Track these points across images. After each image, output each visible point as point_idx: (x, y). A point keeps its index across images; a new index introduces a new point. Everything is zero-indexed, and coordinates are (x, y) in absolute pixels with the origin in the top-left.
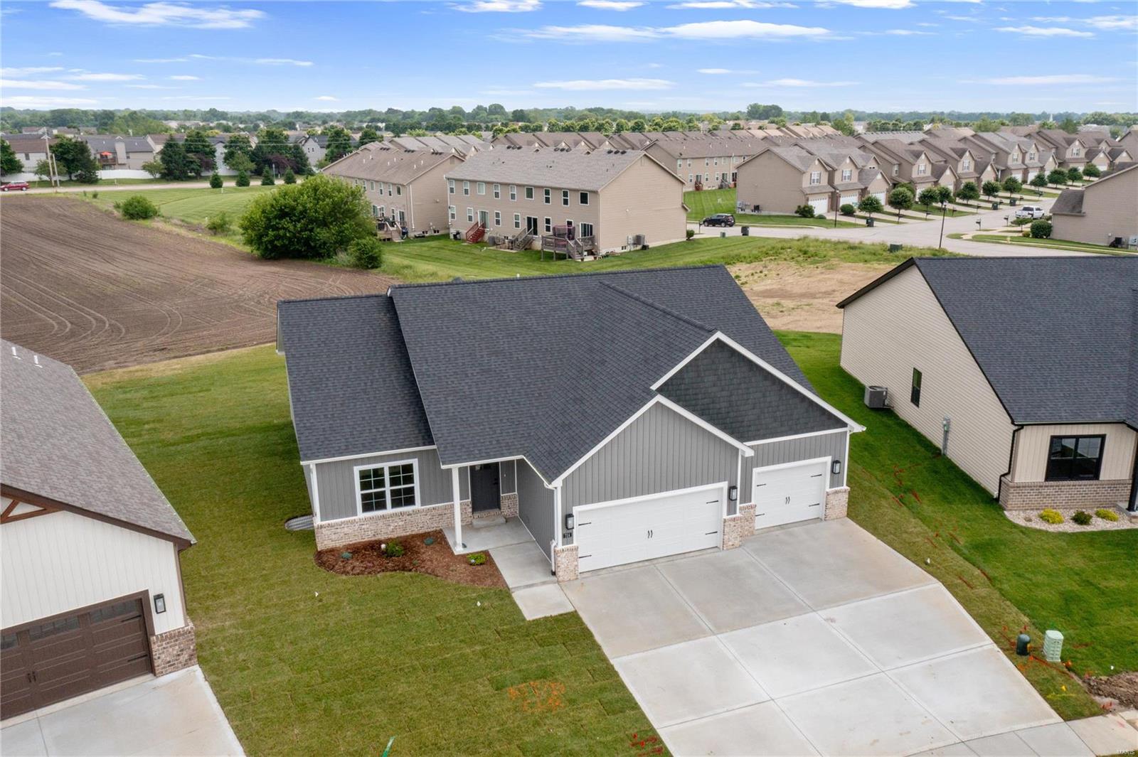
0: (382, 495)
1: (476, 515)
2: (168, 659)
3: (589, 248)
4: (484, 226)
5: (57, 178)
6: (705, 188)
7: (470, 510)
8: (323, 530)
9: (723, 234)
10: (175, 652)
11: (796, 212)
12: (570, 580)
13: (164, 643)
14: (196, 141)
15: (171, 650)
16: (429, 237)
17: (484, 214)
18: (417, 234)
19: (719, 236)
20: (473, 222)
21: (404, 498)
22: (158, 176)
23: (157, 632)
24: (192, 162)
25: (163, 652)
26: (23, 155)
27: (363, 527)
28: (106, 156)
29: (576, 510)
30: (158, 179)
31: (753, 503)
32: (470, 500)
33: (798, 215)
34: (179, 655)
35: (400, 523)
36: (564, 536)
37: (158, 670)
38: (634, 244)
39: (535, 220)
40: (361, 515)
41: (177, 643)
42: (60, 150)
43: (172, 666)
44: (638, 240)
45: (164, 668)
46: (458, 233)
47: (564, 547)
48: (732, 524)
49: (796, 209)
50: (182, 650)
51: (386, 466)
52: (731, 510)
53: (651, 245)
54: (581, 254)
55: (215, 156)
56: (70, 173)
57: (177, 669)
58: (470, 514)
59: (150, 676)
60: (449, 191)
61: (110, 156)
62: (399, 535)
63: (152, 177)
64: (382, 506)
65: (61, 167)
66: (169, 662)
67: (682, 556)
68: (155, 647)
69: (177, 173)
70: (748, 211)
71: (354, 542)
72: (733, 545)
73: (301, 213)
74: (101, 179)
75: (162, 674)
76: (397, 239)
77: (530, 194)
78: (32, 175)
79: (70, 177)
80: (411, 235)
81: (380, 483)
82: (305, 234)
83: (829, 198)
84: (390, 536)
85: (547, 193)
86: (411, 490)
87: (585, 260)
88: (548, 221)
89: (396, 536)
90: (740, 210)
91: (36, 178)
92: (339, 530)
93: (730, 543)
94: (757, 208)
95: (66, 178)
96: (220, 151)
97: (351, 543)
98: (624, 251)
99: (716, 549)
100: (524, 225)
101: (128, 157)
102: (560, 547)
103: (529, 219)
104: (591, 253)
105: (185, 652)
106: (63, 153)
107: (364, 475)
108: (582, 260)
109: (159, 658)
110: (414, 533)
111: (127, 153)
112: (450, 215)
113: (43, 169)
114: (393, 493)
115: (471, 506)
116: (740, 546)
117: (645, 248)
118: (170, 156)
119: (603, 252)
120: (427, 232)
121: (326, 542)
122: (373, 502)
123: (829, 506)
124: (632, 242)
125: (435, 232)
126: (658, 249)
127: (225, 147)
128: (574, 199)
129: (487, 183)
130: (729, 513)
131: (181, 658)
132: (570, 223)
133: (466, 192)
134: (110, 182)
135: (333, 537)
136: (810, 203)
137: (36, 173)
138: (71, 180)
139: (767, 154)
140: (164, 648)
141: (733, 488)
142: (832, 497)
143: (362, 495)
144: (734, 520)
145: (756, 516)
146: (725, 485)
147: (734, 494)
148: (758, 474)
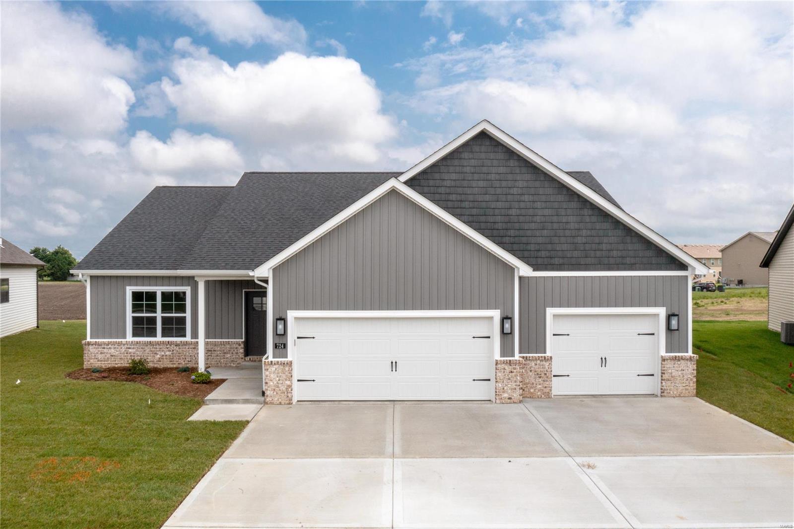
0: (153, 320)
1: (248, 358)
7: (242, 351)
8: (91, 347)
12: (280, 404)
21: (174, 327)
27: (130, 350)
29: (291, 315)
32: (243, 340)
35: (168, 353)
36: (276, 346)
40: (130, 338)
47: (274, 360)
48: (509, 368)
51: (159, 290)
52: (507, 350)
58: (242, 356)
62: (165, 366)
64: (152, 332)
67: (437, 402)
71: (119, 365)
72: (510, 398)
81: (152, 308)
84: (156, 366)
86: (182, 320)
89: (162, 366)
90: (726, 284)
92: (105, 350)
93: (506, 395)
94: (741, 283)
97: (116, 366)
99: (489, 402)
102: (271, 359)
107: (137, 296)
110: (181, 366)
114: (165, 320)
115: (242, 346)
116: (521, 402)
121: (92, 361)
122: (143, 327)
123: (666, 376)
130: (504, 353)
135: (100, 356)
139: (749, 236)
141: (506, 318)
142: (669, 364)
143: (133, 317)
144: (510, 363)
145: (554, 376)
146: (496, 314)
147: (507, 325)
148: (554, 316)
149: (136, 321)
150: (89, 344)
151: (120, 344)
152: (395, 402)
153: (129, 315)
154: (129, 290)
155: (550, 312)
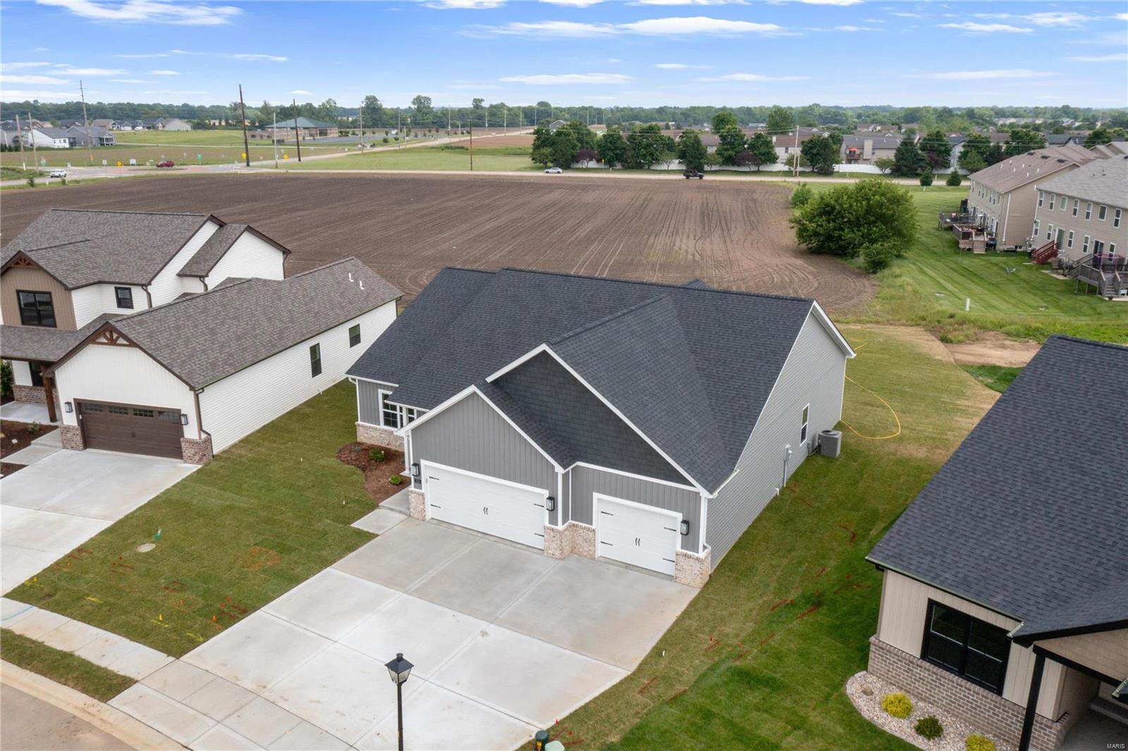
0: (395, 416)
4: (1059, 245)
5: (799, 169)
8: (361, 428)
10: (192, 452)
12: (418, 519)
13: (187, 444)
14: (934, 140)
15: (190, 450)
16: (1023, 252)
17: (1061, 232)
18: (1006, 247)
20: (1050, 241)
22: (888, 171)
23: (185, 436)
24: (922, 160)
25: (186, 449)
26: (782, 149)
27: (383, 435)
28: (855, 152)
29: (423, 463)
30: (886, 174)
31: (595, 527)
36: (415, 480)
37: (184, 458)
40: (382, 426)
41: (192, 446)
42: (810, 145)
43: (191, 460)
45: (187, 459)
47: (414, 490)
48: (552, 534)
50: (195, 453)
52: (553, 520)
55: (950, 155)
56: (814, 166)
57: (193, 463)
59: (181, 461)
60: (1038, 204)
61: (858, 152)
65: (805, 160)
66: (189, 456)
67: (510, 543)
68: (183, 444)
72: (553, 555)
75: (185, 462)
76: (980, 250)
77: (1102, 216)
78: (783, 165)
81: (394, 408)
85: (1118, 215)
87: (1114, 299)
88: (1112, 248)
92: (369, 432)
93: (551, 552)
95: (808, 169)
99: (541, 551)
100: (1090, 250)
101: (873, 153)
102: (411, 489)
103: (1097, 242)
105: (197, 455)
106: (811, 148)
107: (385, 397)
109: (184, 452)
112: (1034, 230)
113: (789, 162)
114: (401, 418)
116: (560, 559)
120: (1021, 247)
121: (361, 438)
122: (389, 420)
123: (678, 567)
127: (964, 146)
129: (1070, 197)
130: (550, 522)
133: (1052, 206)
135: (366, 435)
137: (786, 164)
138: (813, 171)
141: (552, 499)
142: (681, 559)
144: (553, 530)
145: (599, 542)
146: (546, 493)
147: (550, 503)
148: (599, 499)
149: (385, 414)
150: (359, 425)
151: (376, 429)
152: (485, 536)
153: (381, 410)
154: (381, 392)
155: (596, 496)
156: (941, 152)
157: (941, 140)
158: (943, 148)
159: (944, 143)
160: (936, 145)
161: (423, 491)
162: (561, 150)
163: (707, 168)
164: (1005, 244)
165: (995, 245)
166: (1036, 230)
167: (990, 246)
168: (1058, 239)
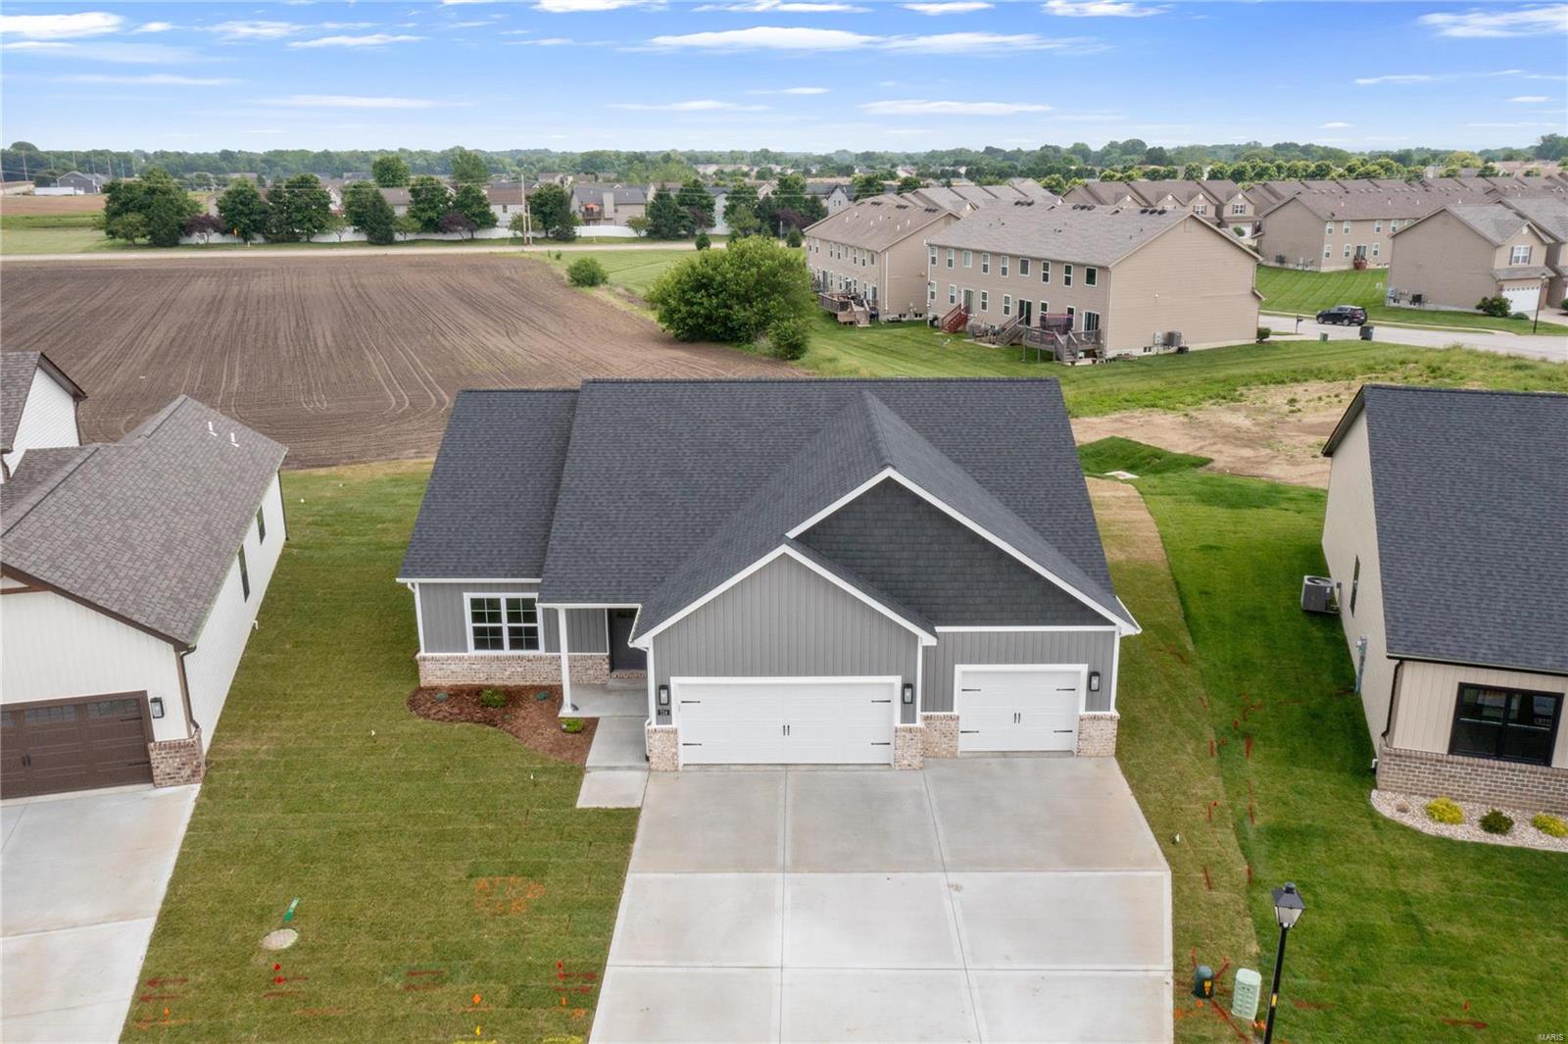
0: (498, 631)
1: (615, 673)
2: (168, 771)
3: (1089, 347)
4: (968, 309)
5: (530, 234)
6: (1371, 265)
7: (607, 666)
8: (427, 662)
9: (1325, 337)
10: (176, 765)
11: (1479, 307)
12: (666, 771)
13: (163, 752)
14: (692, 191)
15: (171, 761)
16: (908, 321)
17: (968, 294)
18: (890, 317)
19: (1318, 339)
20: (955, 304)
21: (524, 639)
22: (644, 233)
23: (158, 738)
24: (683, 217)
25: (162, 762)
26: (501, 207)
27: (474, 666)
28: (592, 209)
29: (675, 682)
30: (643, 237)
31: (955, 713)
32: (608, 654)
33: (1481, 311)
34: (180, 769)
35: (519, 669)
36: (659, 713)
37: (157, 780)
38: (1165, 345)
39: (1029, 304)
40: (472, 651)
41: (178, 755)
42: (538, 201)
43: (173, 779)
44: (1170, 339)
45: (164, 779)
46: (936, 318)
47: (657, 727)
48: (908, 736)
49: (1479, 302)
50: (183, 764)
51: (503, 597)
52: (908, 715)
53: (1192, 347)
54: (1074, 355)
55: (713, 211)
56: (547, 229)
57: (178, 784)
58: (607, 672)
59: (150, 786)
60: (930, 261)
61: (596, 209)
62: (517, 683)
63: (636, 235)
64: (498, 645)
65: (536, 222)
66: (169, 774)
67: (833, 767)
68: (153, 755)
69: (665, 230)
70: (1404, 304)
71: (462, 683)
72: (909, 765)
73: (721, 284)
74: (580, 237)
75: (161, 786)
76: (864, 323)
77: (1024, 270)
78: (506, 230)
79: (547, 233)
80: (883, 318)
81: (496, 617)
82: (723, 312)
83: (1543, 286)
84: (506, 683)
85: (1046, 267)
86: (533, 631)
87: (1077, 364)
88: (1044, 307)
89: (513, 684)
90: (1392, 301)
91: (510, 234)
92: (445, 666)
93: (906, 762)
94: (1417, 299)
95: (542, 235)
96: (721, 204)
97: (459, 683)
98: (1147, 353)
99: (886, 767)
100: (1014, 311)
101: (616, 211)
102: (654, 726)
103: (1022, 302)
104: (1090, 354)
105: (186, 767)
106: (541, 205)
107: (476, 603)
108: (1073, 363)
109: (158, 767)
110: (535, 684)
111: (616, 205)
112: (929, 294)
113: (516, 224)
114: (512, 631)
115: (607, 661)
116: (921, 768)
117: (1181, 350)
118: (660, 210)
119: (1110, 353)
120: (905, 316)
121: (429, 678)
122: (487, 639)
123: (1082, 736)
124: (1161, 341)
125: (916, 316)
126: (1200, 354)
127: (727, 199)
128: (1079, 277)
129: (975, 252)
130: (904, 720)
131: (183, 773)
132: (1071, 311)
133: (950, 263)
134: (589, 241)
135: (439, 673)
136: (1505, 294)
137: (510, 228)
138: (547, 237)
139: (1440, 218)
140: (163, 758)
141: (908, 685)
142: (1087, 724)
143: (474, 628)
144: (910, 730)
145: (962, 732)
146: (897, 681)
147: (908, 694)
148: (964, 673)
149: (477, 631)
150: (424, 659)
151: (461, 659)
152: (790, 768)
153: (470, 625)
154: (467, 597)
155: (959, 668)
156: (703, 207)
157: (702, 192)
158: (705, 202)
159: (705, 195)
160: (697, 199)
161: (674, 725)
162: (161, 218)
163: (398, 237)
164: (888, 313)
165: (877, 315)
166: (933, 293)
167: (873, 317)
168: (966, 302)
